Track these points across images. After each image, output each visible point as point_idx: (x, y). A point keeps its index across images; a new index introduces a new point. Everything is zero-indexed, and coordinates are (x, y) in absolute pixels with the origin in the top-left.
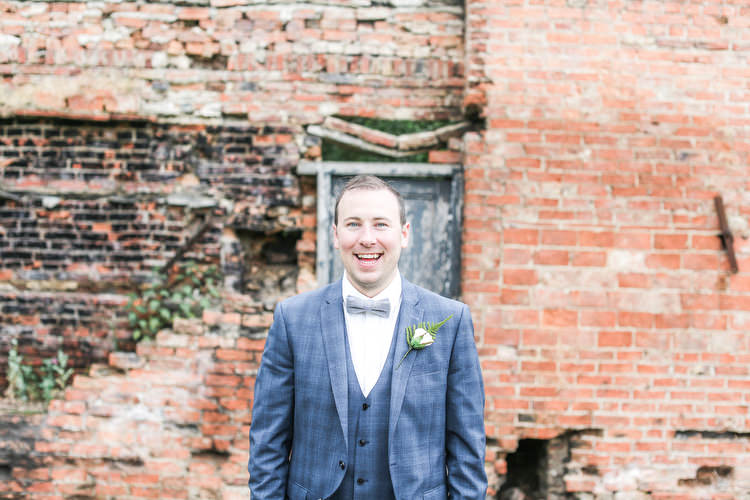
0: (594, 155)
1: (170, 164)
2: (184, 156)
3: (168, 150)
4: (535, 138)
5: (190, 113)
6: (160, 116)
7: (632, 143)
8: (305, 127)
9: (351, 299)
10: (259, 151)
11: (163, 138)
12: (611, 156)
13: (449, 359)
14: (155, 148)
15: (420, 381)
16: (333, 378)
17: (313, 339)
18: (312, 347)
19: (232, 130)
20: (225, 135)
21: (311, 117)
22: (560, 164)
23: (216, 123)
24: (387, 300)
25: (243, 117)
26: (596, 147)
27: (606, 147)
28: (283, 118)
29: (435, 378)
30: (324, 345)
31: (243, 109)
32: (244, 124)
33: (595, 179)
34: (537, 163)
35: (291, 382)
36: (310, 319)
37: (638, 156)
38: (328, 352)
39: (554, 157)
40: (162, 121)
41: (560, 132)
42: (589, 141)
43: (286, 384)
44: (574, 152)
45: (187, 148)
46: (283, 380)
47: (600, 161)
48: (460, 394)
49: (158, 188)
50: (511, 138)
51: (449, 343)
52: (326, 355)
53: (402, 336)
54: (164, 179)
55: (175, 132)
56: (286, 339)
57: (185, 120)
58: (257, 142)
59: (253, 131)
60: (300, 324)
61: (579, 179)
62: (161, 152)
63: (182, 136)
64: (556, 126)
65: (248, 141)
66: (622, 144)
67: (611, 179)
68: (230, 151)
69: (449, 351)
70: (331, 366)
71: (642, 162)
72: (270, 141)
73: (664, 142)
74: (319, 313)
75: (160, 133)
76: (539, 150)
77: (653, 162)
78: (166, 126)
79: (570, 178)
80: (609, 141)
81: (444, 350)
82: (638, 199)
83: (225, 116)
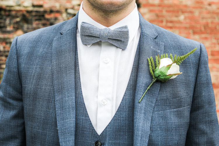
0: (185, 18)
1: (12, 26)
2: (17, 23)
3: (11, 20)
4: (161, 11)
5: (19, 5)
6: (7, 6)
7: (200, 13)
8: (66, 10)
9: (86, 25)
10: (48, 20)
11: (8, 16)
12: (192, 19)
13: (192, 95)
14: (5, 20)
15: (164, 118)
16: (58, 112)
17: (42, 69)
18: (40, 77)
19: (37, 12)
20: (34, 14)
21: (68, 5)
22: (171, 22)
23: (31, 9)
24: (126, 27)
25: (41, 6)
26: (186, 15)
27: (190, 15)
28: (57, 6)
29: (179, 115)
30: (52, 75)
31: (41, 3)
32: (41, 9)
33: (186, 28)
34: (162, 22)
35: (20, 115)
36: (41, 50)
37: (203, 18)
38: (55, 82)
39: (169, 19)
40: (8, 8)
41: (171, 9)
42: (183, 12)
43: (15, 117)
44: (177, 16)
45: (18, 19)
46: (12, 113)
47: (188, 21)
48: (203, 133)
49: (6, 36)
50: (151, 11)
51: (192, 79)
52: (53, 86)
53: (144, 66)
54: (9, 32)
55: (13, 13)
56: (16, 70)
57: (18, 8)
58: (47, 16)
59: (45, 12)
60: (31, 55)
61: (179, 28)
62: (8, 21)
63: (16, 14)
64: (170, 6)
65: (43, 16)
66: (197, 13)
67: (192, 27)
68: (36, 20)
69: (192, 86)
70: (57, 98)
71: (204, 21)
72: (52, 16)
73: (214, 13)
74: (51, 44)
75: (7, 13)
76: (163, 16)
77: (209, 21)
78: (10, 11)
79: (176, 28)
80: (191, 12)
81: (187, 85)
82: (204, 36)
83: (34, 6)
